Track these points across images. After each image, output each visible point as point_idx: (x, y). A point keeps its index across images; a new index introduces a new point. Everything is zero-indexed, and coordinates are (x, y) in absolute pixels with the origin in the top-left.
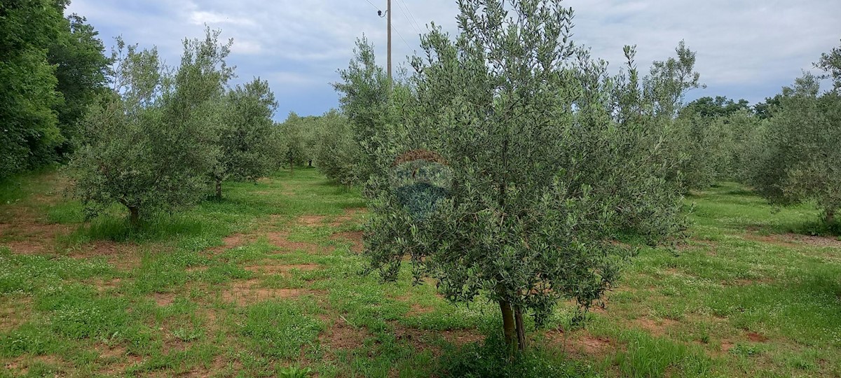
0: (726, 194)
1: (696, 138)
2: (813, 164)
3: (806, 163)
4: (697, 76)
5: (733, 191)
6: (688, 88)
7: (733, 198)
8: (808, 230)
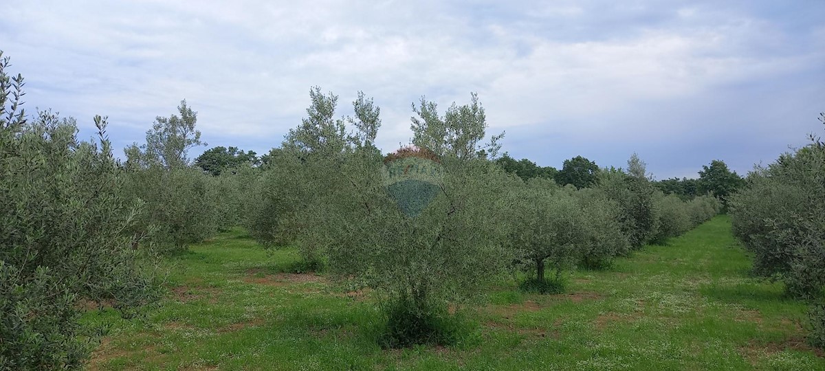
0: (234, 238)
1: (198, 192)
2: (296, 213)
3: (291, 213)
4: (198, 134)
5: (241, 235)
6: (191, 145)
7: (240, 242)
8: (296, 269)
